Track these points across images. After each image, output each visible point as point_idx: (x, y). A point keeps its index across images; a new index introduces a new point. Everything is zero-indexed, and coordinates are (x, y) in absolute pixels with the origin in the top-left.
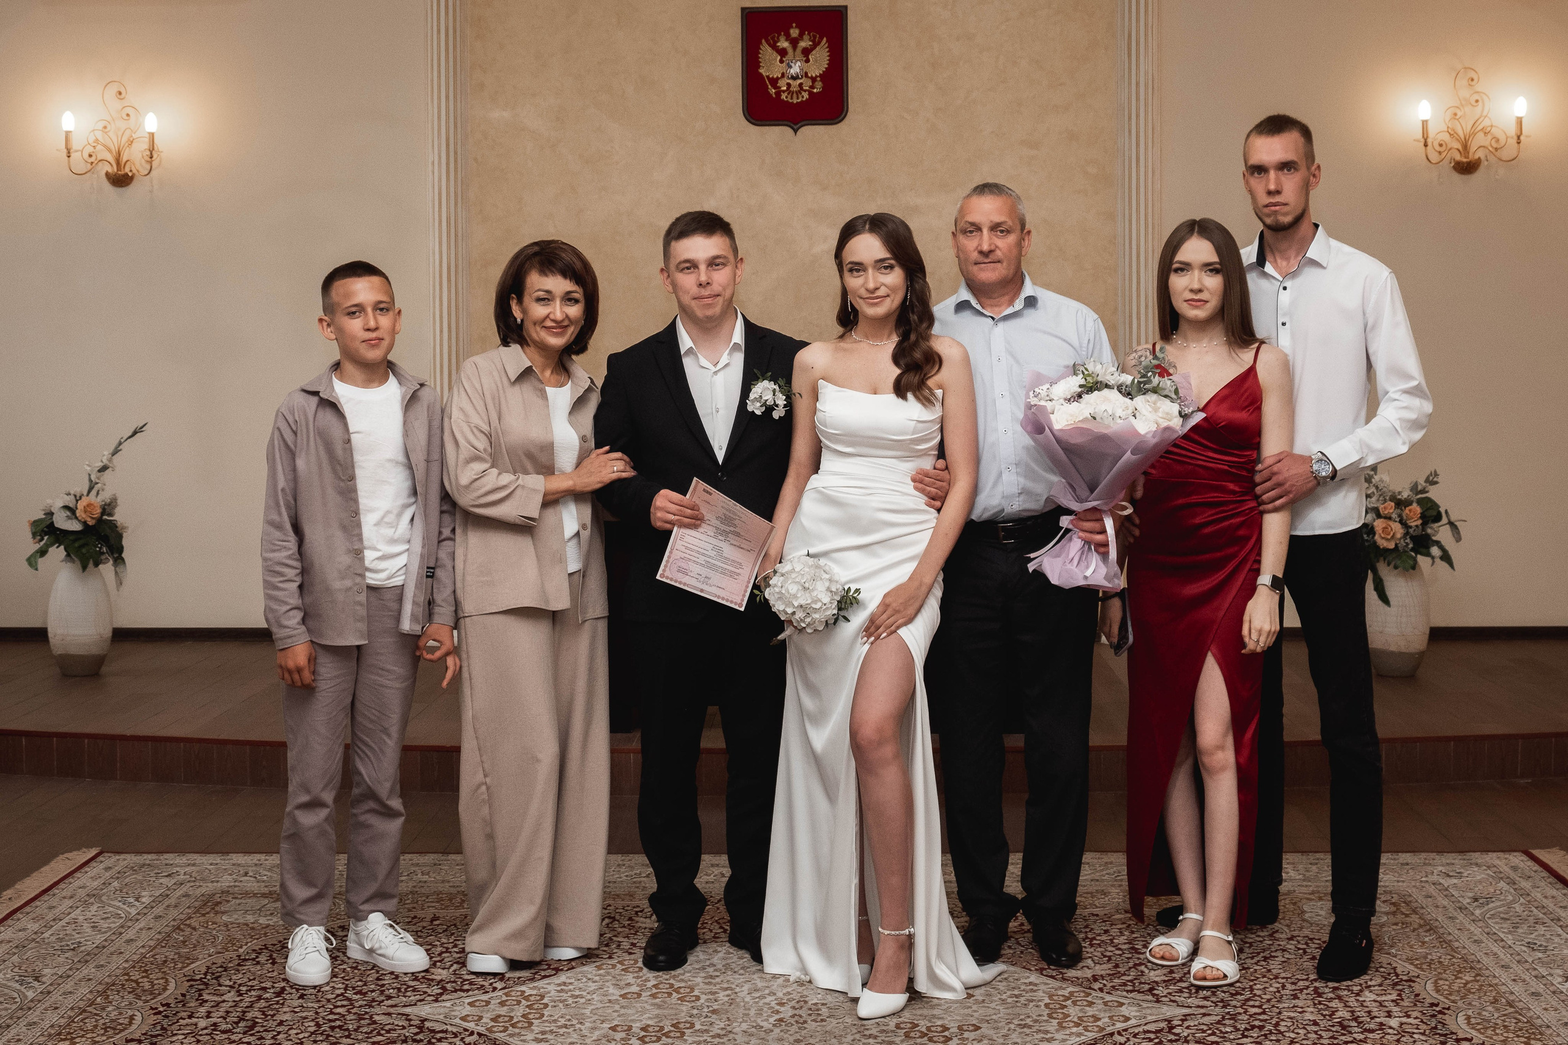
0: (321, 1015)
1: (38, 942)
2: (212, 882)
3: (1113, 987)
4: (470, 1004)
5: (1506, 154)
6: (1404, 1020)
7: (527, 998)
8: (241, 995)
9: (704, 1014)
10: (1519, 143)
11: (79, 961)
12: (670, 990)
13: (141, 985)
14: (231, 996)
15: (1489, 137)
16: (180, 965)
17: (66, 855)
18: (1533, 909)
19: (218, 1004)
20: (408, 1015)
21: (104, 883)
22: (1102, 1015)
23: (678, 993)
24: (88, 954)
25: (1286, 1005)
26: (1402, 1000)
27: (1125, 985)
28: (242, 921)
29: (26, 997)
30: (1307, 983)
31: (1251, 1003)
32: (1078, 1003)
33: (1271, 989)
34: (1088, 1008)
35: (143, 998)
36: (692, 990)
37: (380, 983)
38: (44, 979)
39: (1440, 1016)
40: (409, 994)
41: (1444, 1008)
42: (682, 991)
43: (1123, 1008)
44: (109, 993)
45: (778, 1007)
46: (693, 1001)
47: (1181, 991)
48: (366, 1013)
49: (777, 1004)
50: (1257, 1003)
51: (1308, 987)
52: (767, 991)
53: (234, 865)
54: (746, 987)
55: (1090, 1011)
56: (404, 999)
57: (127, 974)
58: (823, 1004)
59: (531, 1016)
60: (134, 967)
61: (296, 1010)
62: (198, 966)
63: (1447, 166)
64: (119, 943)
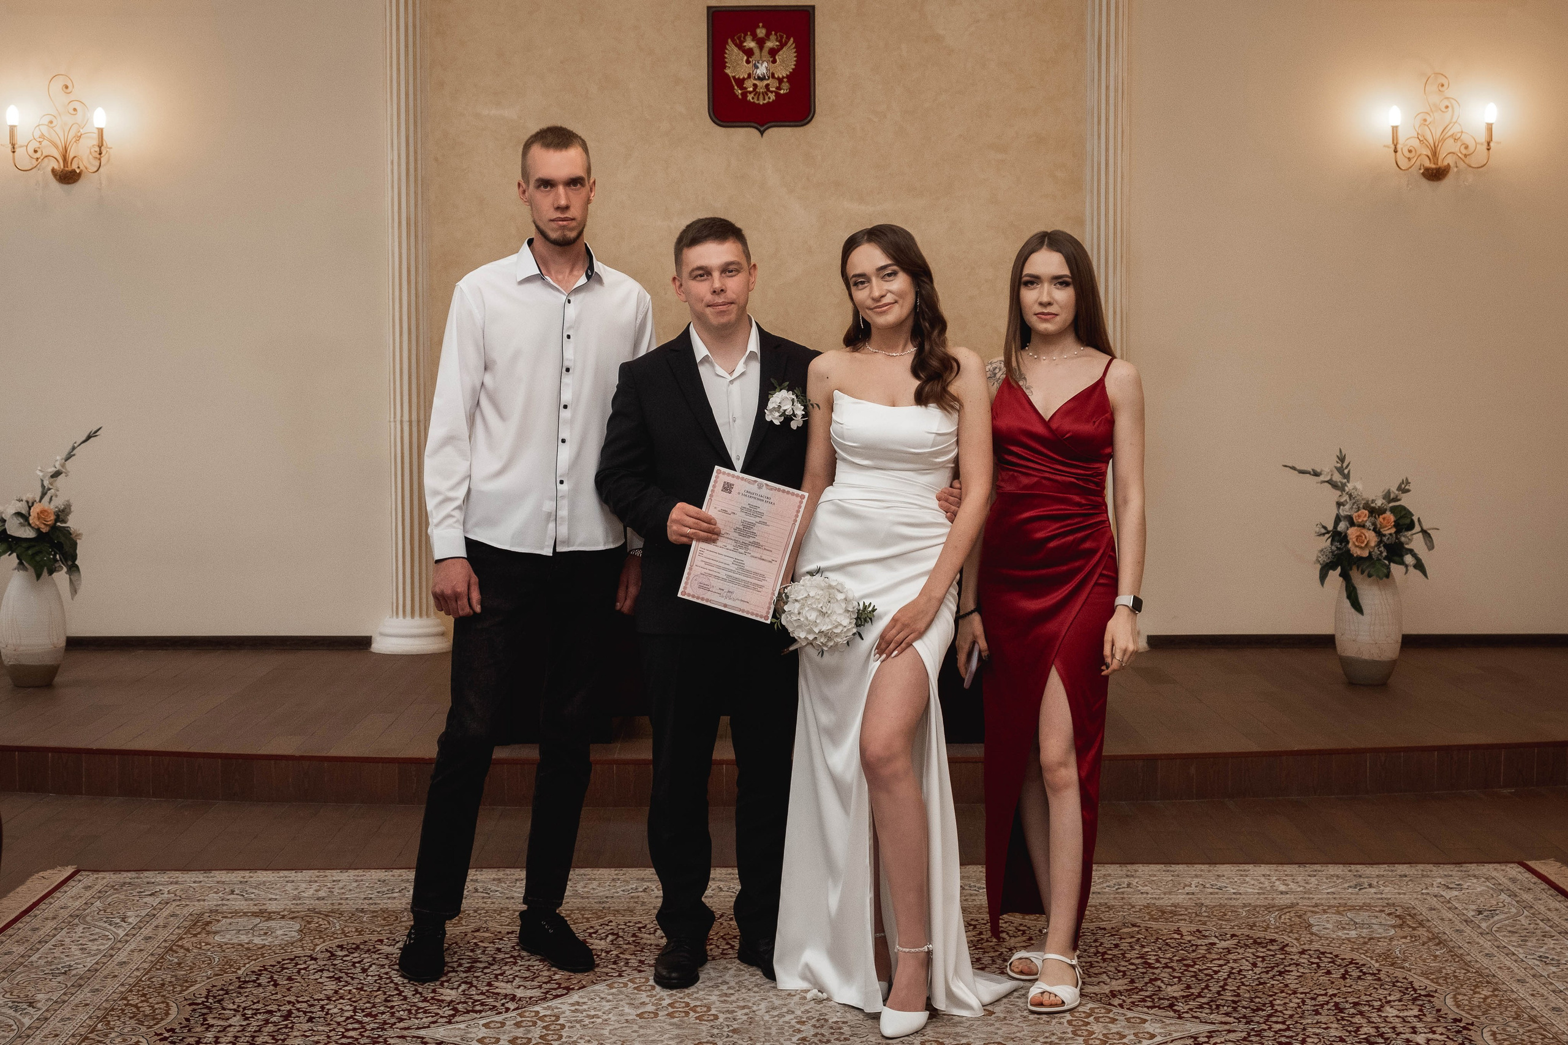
0: (334, 1038)
1: (26, 966)
2: (199, 900)
3: (1133, 1003)
4: (486, 1025)
5: (1474, 161)
6: (1430, 1036)
7: (542, 1019)
8: (247, 1019)
9: (725, 1034)
10: (1488, 149)
11: (72, 986)
12: (686, 1009)
13: (141, 1009)
14: (236, 1020)
15: (1459, 143)
16: (179, 989)
17: (41, 874)
18: (1539, 921)
19: (224, 1029)
20: (423, 1038)
21: (86, 903)
22: (1126, 1032)
23: (695, 1012)
24: (81, 978)
25: (1309, 1021)
26: (1425, 1015)
27: (1144, 1000)
28: (235, 941)
29: (23, 1024)
30: (1326, 999)
31: (1274, 1019)
32: (1101, 1020)
33: (1291, 1005)
34: (1110, 1025)
35: (146, 1023)
36: (709, 1009)
37: (389, 1004)
38: (39, 1005)
39: (1465, 1032)
40: (420, 1016)
41: (1468, 1024)
42: (698, 1009)
43: (1147, 1025)
44: (109, 1018)
45: (798, 1026)
46: (712, 1020)
47: (1201, 1007)
48: (380, 1036)
49: (798, 1023)
50: (1280, 1019)
51: (1327, 1003)
52: (785, 1010)
53: (218, 882)
54: (763, 1005)
55: (1114, 1028)
56: (417, 1021)
57: (125, 999)
58: (844, 1023)
59: (549, 1038)
60: (131, 991)
61: (307, 1034)
62: (199, 989)
63: (1416, 172)
64: (112, 965)
